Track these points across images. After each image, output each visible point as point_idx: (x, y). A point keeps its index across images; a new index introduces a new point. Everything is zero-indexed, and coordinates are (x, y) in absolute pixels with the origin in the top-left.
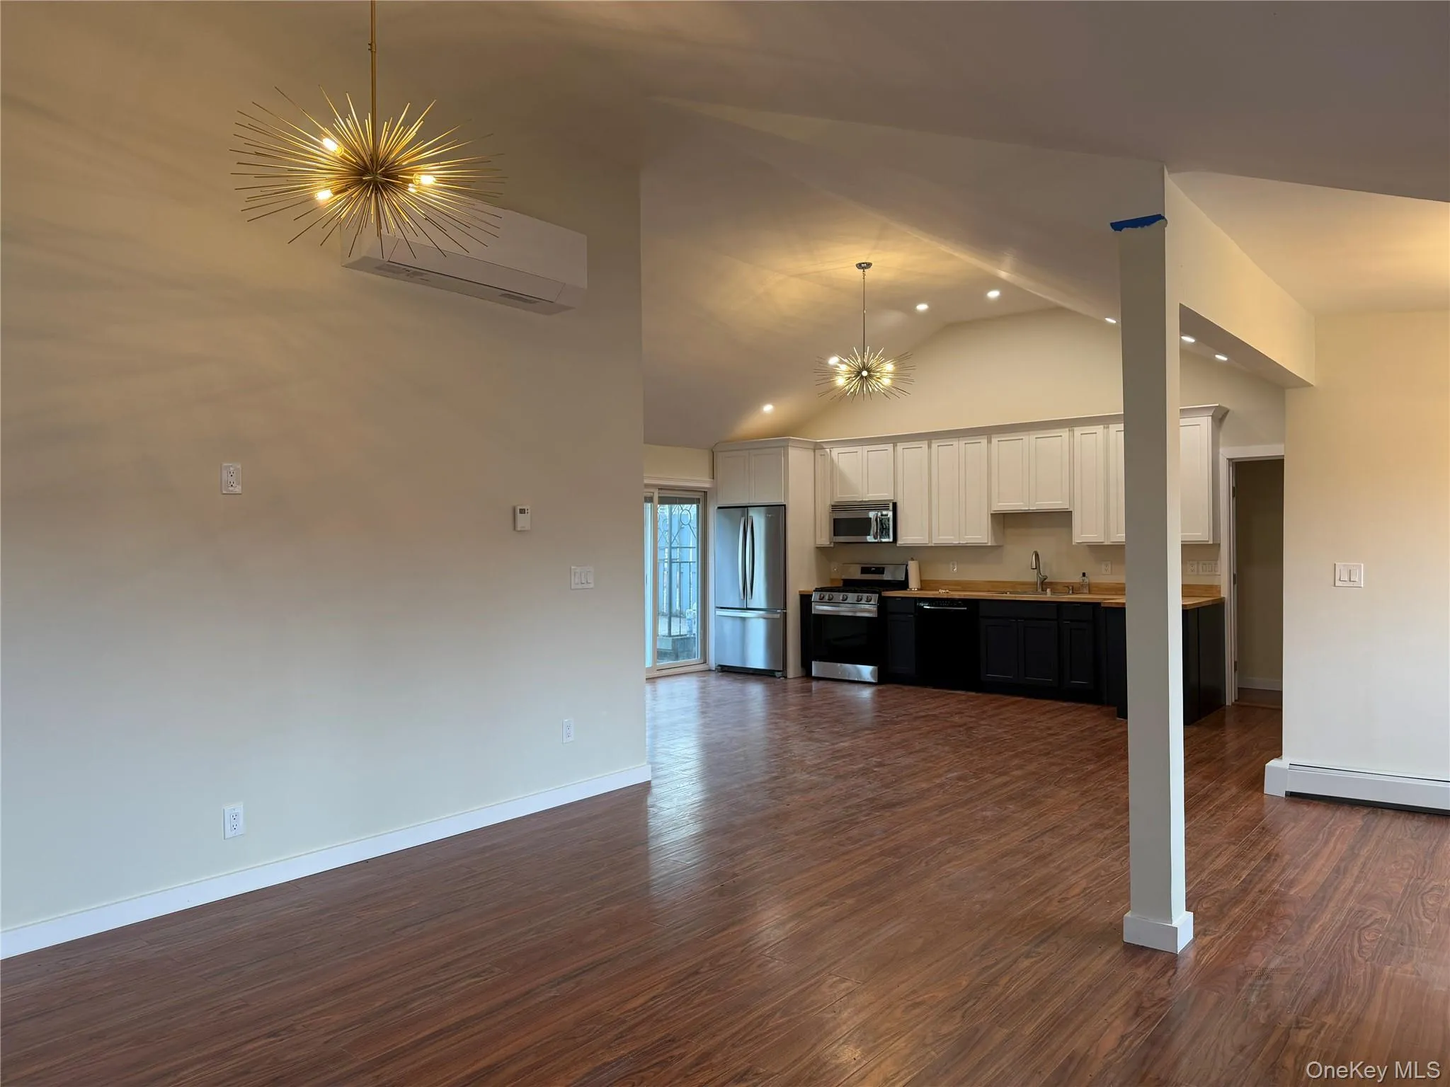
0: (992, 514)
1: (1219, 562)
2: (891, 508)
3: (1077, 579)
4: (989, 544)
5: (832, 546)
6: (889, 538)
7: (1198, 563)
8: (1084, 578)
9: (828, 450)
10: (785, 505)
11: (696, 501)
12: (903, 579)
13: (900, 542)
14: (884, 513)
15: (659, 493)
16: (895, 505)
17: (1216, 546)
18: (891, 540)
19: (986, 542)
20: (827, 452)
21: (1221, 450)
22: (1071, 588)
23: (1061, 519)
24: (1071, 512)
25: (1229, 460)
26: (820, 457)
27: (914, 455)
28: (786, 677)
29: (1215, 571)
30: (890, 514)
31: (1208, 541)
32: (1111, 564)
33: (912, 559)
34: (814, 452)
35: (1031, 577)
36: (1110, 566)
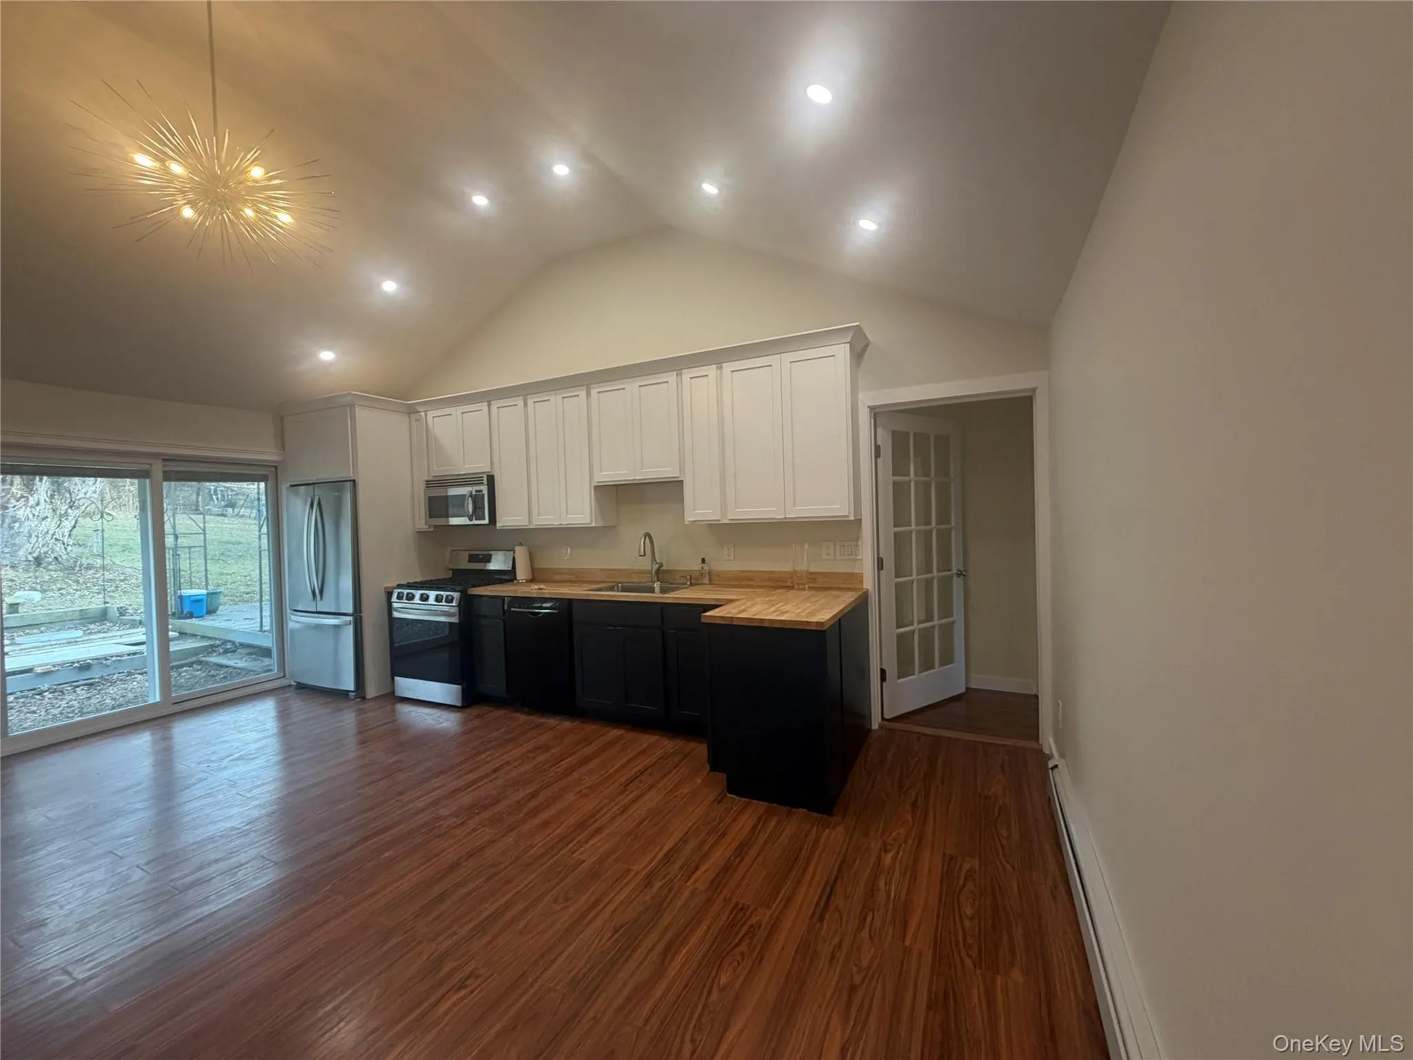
0: (595, 487)
1: (860, 543)
2: (485, 481)
3: (696, 566)
4: (593, 525)
5: (432, 529)
6: (484, 519)
7: (835, 545)
8: (703, 565)
9: (423, 414)
10: (354, 481)
11: (263, 478)
12: (510, 569)
13: (499, 525)
14: (478, 488)
15: (163, 465)
16: (491, 480)
17: (858, 522)
18: (486, 521)
19: (589, 522)
20: (421, 416)
21: (861, 396)
22: (688, 578)
23: (670, 490)
24: (682, 481)
25: (871, 408)
26: (414, 422)
27: (509, 414)
28: (364, 698)
29: (856, 555)
30: (484, 489)
31: (848, 516)
32: (734, 548)
33: (521, 544)
34: (410, 417)
35: (645, 564)
36: (732, 549)
